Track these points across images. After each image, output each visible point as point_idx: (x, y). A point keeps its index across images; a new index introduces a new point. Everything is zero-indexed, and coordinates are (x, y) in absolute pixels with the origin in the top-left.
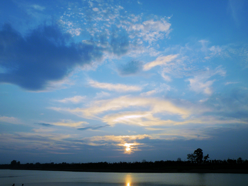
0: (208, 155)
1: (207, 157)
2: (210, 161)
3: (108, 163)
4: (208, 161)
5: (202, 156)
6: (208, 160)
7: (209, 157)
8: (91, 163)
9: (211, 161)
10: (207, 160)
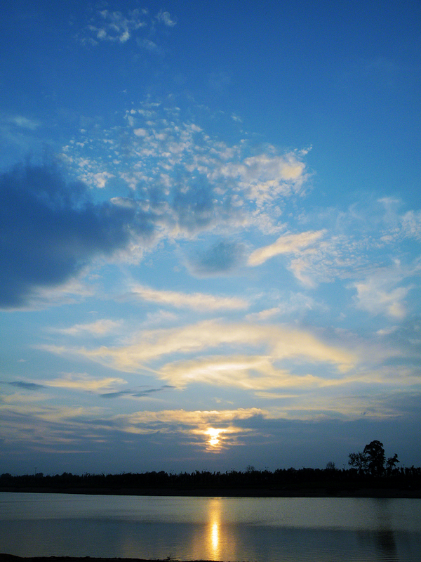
0: (396, 456)
1: (394, 460)
2: (400, 470)
3: (169, 475)
4: (397, 470)
5: (381, 457)
6: (397, 467)
7: (398, 461)
8: (129, 474)
9: (402, 469)
10: (393, 468)
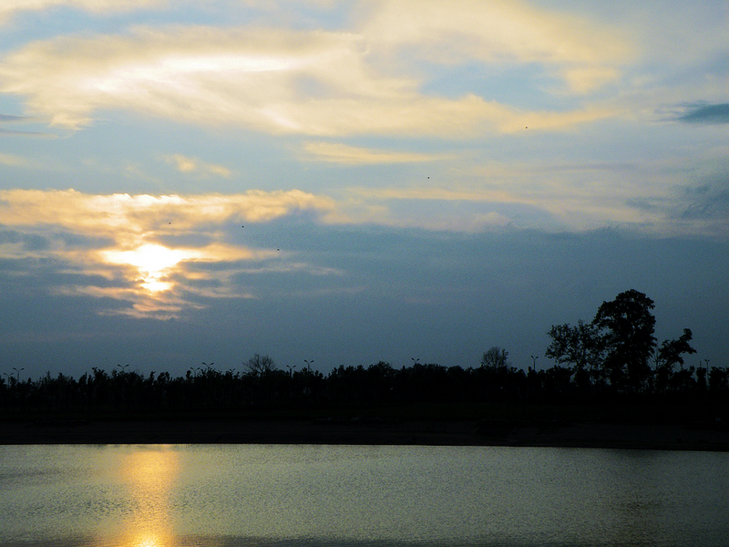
0: (688, 334)
1: (682, 345)
2: (695, 376)
4: (685, 374)
5: (645, 338)
6: (686, 366)
7: (691, 351)
9: (701, 372)
10: (677, 367)
